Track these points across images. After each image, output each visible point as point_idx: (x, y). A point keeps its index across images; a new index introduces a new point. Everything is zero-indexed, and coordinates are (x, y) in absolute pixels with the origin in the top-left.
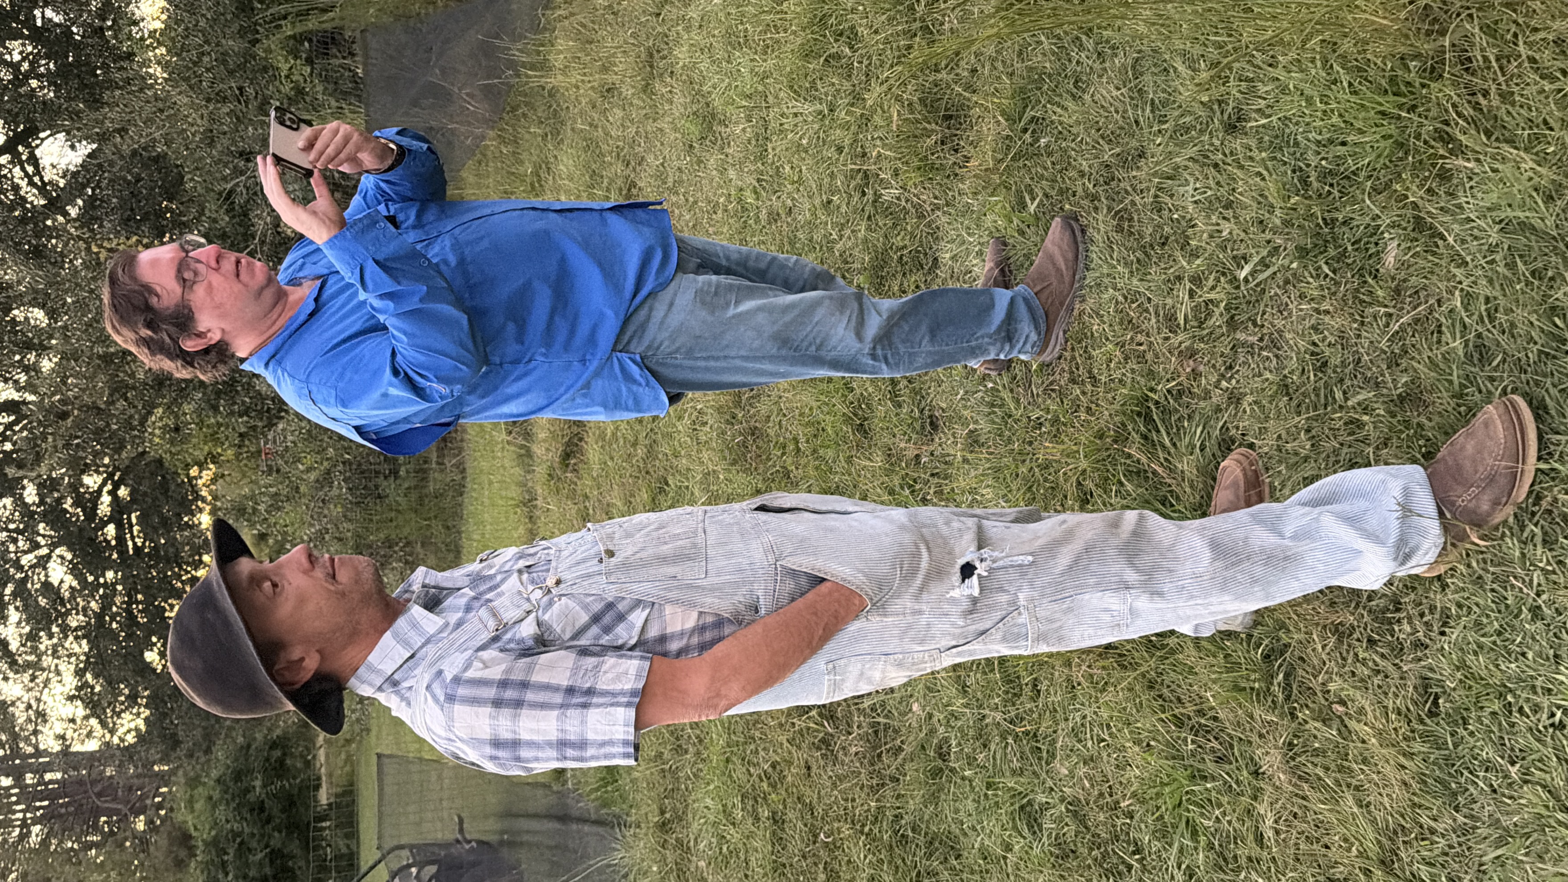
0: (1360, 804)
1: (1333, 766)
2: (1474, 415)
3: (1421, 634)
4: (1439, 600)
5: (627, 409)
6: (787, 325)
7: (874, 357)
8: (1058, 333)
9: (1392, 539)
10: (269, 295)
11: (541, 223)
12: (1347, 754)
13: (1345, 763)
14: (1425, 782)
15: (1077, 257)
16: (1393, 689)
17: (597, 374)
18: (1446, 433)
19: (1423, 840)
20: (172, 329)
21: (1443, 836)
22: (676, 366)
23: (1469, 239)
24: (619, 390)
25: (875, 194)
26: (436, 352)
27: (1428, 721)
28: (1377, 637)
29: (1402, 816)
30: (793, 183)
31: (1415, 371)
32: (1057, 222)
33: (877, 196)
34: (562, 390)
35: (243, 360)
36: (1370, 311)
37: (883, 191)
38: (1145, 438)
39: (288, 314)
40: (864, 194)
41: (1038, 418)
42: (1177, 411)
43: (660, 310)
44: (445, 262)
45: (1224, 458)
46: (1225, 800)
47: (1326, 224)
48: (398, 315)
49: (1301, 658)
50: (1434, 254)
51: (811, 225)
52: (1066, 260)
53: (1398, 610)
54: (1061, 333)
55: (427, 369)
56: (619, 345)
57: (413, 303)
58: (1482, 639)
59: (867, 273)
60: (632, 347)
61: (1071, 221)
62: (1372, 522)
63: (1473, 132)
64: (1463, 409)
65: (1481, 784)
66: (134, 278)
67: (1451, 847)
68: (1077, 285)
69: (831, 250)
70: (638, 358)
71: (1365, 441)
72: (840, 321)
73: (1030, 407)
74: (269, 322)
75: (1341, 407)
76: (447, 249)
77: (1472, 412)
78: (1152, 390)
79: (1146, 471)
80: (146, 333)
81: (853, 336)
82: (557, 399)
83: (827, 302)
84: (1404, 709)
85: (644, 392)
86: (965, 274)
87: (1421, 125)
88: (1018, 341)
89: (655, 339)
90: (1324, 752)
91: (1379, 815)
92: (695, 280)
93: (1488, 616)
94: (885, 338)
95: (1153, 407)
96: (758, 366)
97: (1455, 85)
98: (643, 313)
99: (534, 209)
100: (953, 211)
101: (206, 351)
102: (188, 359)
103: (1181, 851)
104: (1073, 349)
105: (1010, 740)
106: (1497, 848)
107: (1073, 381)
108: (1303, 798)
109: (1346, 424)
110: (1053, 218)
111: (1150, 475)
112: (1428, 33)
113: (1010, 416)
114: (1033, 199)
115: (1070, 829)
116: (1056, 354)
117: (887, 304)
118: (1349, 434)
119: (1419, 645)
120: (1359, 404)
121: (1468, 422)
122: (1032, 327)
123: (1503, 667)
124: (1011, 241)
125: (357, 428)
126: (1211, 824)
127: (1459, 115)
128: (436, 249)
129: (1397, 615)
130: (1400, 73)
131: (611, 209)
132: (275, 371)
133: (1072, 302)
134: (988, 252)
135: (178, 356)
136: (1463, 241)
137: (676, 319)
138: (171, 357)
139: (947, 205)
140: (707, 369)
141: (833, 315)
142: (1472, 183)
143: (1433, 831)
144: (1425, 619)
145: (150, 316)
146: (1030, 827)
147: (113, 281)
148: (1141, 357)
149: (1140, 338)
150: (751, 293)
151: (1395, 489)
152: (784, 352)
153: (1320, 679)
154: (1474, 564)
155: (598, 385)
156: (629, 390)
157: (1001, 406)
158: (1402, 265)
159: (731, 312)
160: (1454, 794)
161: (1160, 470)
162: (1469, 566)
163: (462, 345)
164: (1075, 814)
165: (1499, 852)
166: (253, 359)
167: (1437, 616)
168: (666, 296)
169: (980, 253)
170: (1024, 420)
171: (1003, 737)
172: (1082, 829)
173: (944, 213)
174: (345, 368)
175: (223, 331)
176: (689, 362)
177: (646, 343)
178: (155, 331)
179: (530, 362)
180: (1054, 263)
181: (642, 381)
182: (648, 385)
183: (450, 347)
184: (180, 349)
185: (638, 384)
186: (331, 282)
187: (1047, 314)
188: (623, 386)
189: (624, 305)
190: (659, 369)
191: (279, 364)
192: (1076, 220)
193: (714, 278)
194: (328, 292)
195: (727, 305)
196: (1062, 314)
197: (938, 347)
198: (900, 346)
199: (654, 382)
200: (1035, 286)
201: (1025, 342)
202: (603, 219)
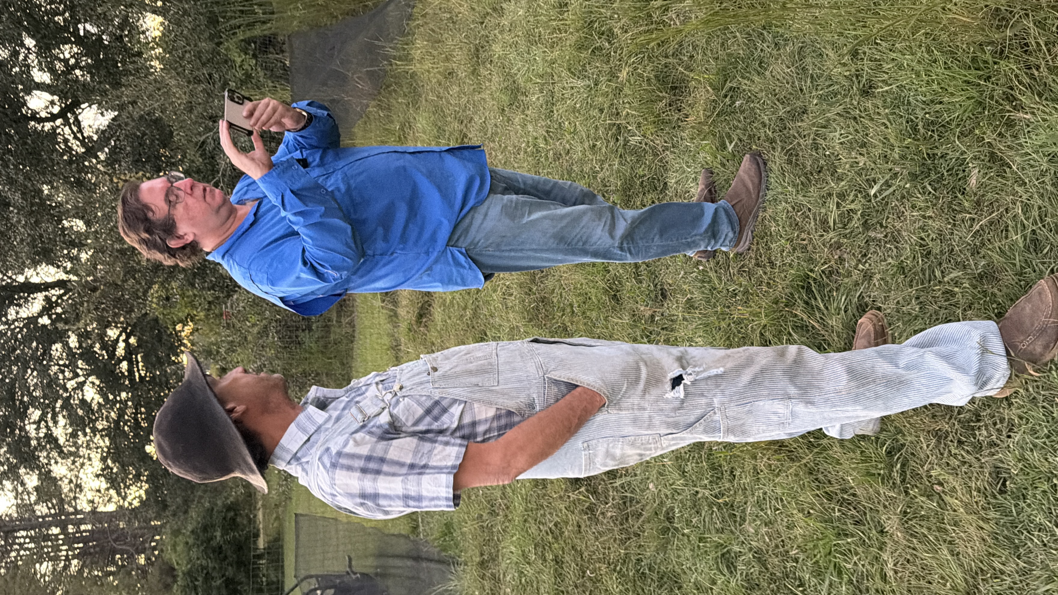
0: (952, 552)
1: (934, 528)
2: (1031, 287)
3: (994, 437)
4: (1006, 413)
5: (457, 284)
6: (562, 228)
7: (621, 249)
8: (748, 234)
9: (973, 371)
10: (224, 212)
11: (401, 163)
12: (943, 519)
13: (943, 526)
14: (997, 539)
15: (760, 181)
16: (975, 474)
17: (436, 261)
18: (1012, 300)
19: (996, 578)
20: (162, 234)
21: (1009, 575)
22: (489, 256)
23: (1027, 167)
24: (451, 272)
25: (625, 140)
26: (331, 250)
27: (999, 496)
28: (964, 439)
29: (981, 562)
30: (571, 133)
31: (990, 257)
32: (747, 156)
33: (626, 142)
34: (413, 272)
35: (208, 254)
36: (959, 216)
37: (630, 138)
38: (807, 303)
39: (237, 224)
40: (617, 140)
41: (734, 290)
42: (828, 284)
43: (478, 217)
44: (338, 189)
45: (861, 317)
46: (860, 550)
47: (929, 158)
48: (306, 226)
49: (913, 454)
50: (1003, 177)
51: (582, 162)
52: (753, 184)
53: (979, 421)
54: (750, 233)
55: (325, 261)
56: (451, 242)
57: (316, 218)
58: (1037, 441)
59: (619, 193)
60: (460, 243)
61: (757, 156)
62: (960, 359)
63: (1030, 94)
64: (1022, 283)
65: (1036, 540)
66: (138, 200)
67: (1015, 583)
68: (760, 200)
69: (595, 178)
70: (464, 250)
71: (956, 305)
72: (598, 225)
73: (729, 283)
74: (225, 229)
75: (940, 282)
76: (339, 181)
77: (1028, 286)
78: (811, 271)
79: (807, 326)
80: (145, 235)
81: (608, 235)
82: (410, 278)
83: (589, 214)
84: (982, 488)
85: (468, 273)
86: (685, 193)
87: (994, 90)
88: (720, 238)
89: (475, 238)
90: (928, 518)
91: (965, 561)
92: (502, 199)
93: (1040, 425)
94: (629, 236)
95: (812, 283)
96: (544, 255)
97: (1017, 62)
98: (467, 221)
99: (396, 152)
100: (677, 151)
101: (184, 248)
102: (172, 253)
103: (831, 585)
104: (758, 244)
105: (715, 509)
106: (1047, 584)
107: (758, 265)
108: (914, 549)
109: (943, 293)
111: (810, 329)
112: (998, 27)
113: (715, 289)
114: (731, 142)
115: (756, 569)
116: (746, 246)
117: (630, 214)
118: (945, 301)
119: (992, 444)
120: (952, 280)
121: (1026, 292)
122: (730, 229)
123: (1050, 460)
124: (716, 171)
125: (282, 298)
126: (851, 566)
127: (1020, 82)
128: (332, 180)
129: (978, 424)
130: (979, 54)
131: (447, 151)
132: (228, 261)
133: (757, 211)
134: (701, 178)
135: (165, 251)
136: (1023, 169)
137: (489, 224)
138: (161, 252)
139: (673, 147)
140: (510, 258)
141: (594, 221)
142: (1029, 129)
143: (1002, 573)
144: (998, 426)
145: (148, 224)
146: (728, 567)
147: (124, 202)
148: (804, 248)
149: (803, 236)
150: (540, 207)
151: (976, 337)
152: (561, 246)
153: (925, 468)
154: (1031, 389)
155: (437, 268)
156: (458, 271)
157: (709, 282)
158: (981, 185)
159: (525, 220)
160: (1017, 547)
161: (816, 325)
162: (1027, 390)
163: (348, 246)
164: (759, 559)
165: (1048, 587)
166: (215, 253)
167: (1005, 425)
168: (482, 209)
169: (695, 179)
170: (725, 291)
171: (710, 506)
172: (764, 570)
173: (671, 152)
174: (272, 260)
175: (195, 235)
176: (497, 253)
177: (469, 240)
178: (150, 234)
179: (392, 254)
180: (745, 185)
181: (467, 267)
182: (470, 268)
183: (339, 246)
184: (167, 246)
185: (464, 267)
186: (264, 203)
187: (740, 219)
188: (454, 269)
189: (455, 216)
190: (477, 258)
191: (231, 256)
192: (760, 156)
193: (514, 197)
194: (263, 209)
195: (523, 216)
196: (750, 219)
197: (665, 242)
198: (639, 241)
199: (473, 266)
200: (732, 201)
201: (725, 239)
202: (442, 158)
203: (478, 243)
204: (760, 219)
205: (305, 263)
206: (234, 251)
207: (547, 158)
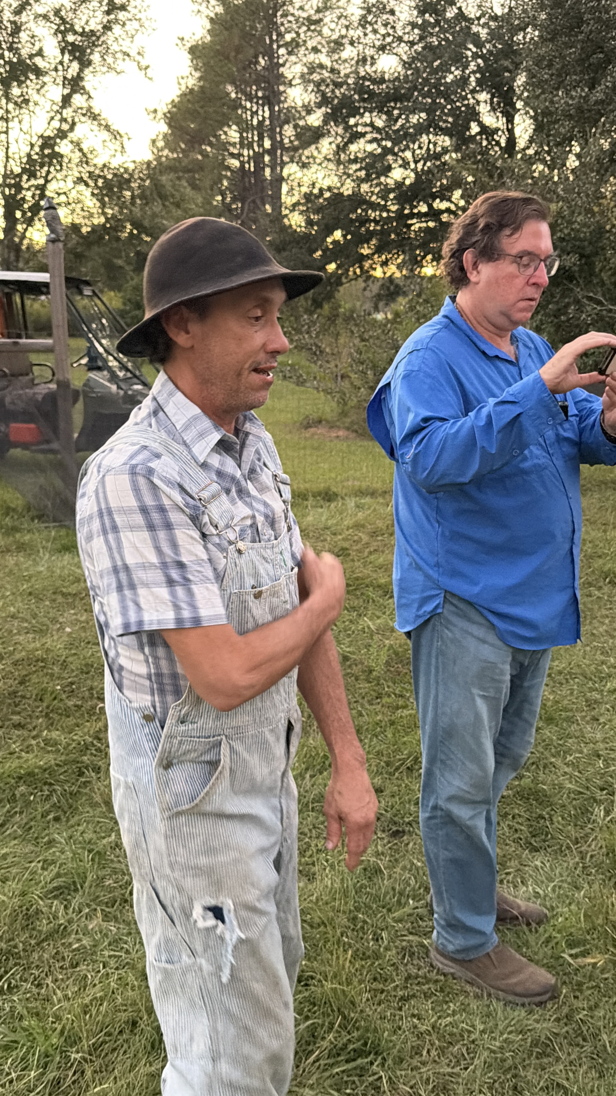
5: (399, 596)
6: (462, 738)
7: (435, 808)
8: (451, 968)
10: (502, 321)
11: (558, 534)
15: (516, 995)
17: (427, 576)
20: (482, 243)
22: (432, 640)
24: (415, 592)
25: (600, 800)
26: (439, 455)
32: (553, 981)
33: (599, 802)
34: (415, 546)
37: (602, 808)
38: (343, 1048)
39: (485, 334)
40: (602, 789)
41: (382, 938)
42: (363, 1082)
43: (480, 632)
44: (525, 459)
48: (472, 428)
52: (516, 984)
54: (452, 971)
55: (427, 444)
56: (449, 596)
57: (481, 441)
59: (532, 786)
60: (447, 606)
61: (551, 993)
68: (492, 991)
70: (439, 611)
73: (392, 932)
74: (480, 319)
76: (536, 461)
78: (384, 1059)
79: (315, 1044)
80: (481, 223)
81: (453, 793)
82: (407, 541)
83: (481, 773)
85: (411, 613)
86: (522, 878)
88: (447, 932)
89: (455, 626)
92: (504, 662)
95: (369, 1059)
96: (430, 709)
98: (478, 618)
99: (574, 531)
100: (577, 872)
101: (462, 268)
102: (457, 254)
104: (437, 981)
107: (408, 977)
111: (310, 1048)
113: (389, 910)
116: (436, 963)
117: (481, 825)
122: (458, 947)
124: (541, 930)
125: (389, 384)
126: (7, 1067)
131: (575, 595)
132: (440, 323)
133: (479, 986)
134: (535, 906)
135: (461, 246)
137: (471, 644)
138: (460, 242)
139: (584, 868)
140: (429, 664)
145: (495, 228)
148: (417, 1052)
149: (434, 1053)
150: (493, 708)
152: (439, 732)
155: (420, 577)
156: (415, 601)
157: (399, 902)
159: (475, 692)
163: (444, 476)
164: (55, 932)
166: (451, 306)
168: (492, 638)
169: (537, 895)
170: (383, 925)
172: (43, 936)
173: (578, 863)
174: (433, 378)
175: (477, 283)
176: (434, 653)
177: (452, 618)
178: (482, 230)
179: (438, 522)
180: (513, 973)
181: (421, 613)
182: (418, 617)
183: (443, 465)
184: (466, 249)
185: (419, 609)
187: (470, 961)
188: (417, 596)
189: (482, 603)
190: (430, 627)
191: (446, 327)
192: (553, 998)
193: (508, 677)
194: (503, 367)
195: (482, 689)
196: (470, 975)
197: (442, 863)
198: (444, 831)
199: (421, 621)
200: (496, 953)
201: (446, 938)
202: (565, 588)
203: (448, 629)
204: (468, 988)
205: (426, 420)
206: (451, 330)
207: (591, 690)
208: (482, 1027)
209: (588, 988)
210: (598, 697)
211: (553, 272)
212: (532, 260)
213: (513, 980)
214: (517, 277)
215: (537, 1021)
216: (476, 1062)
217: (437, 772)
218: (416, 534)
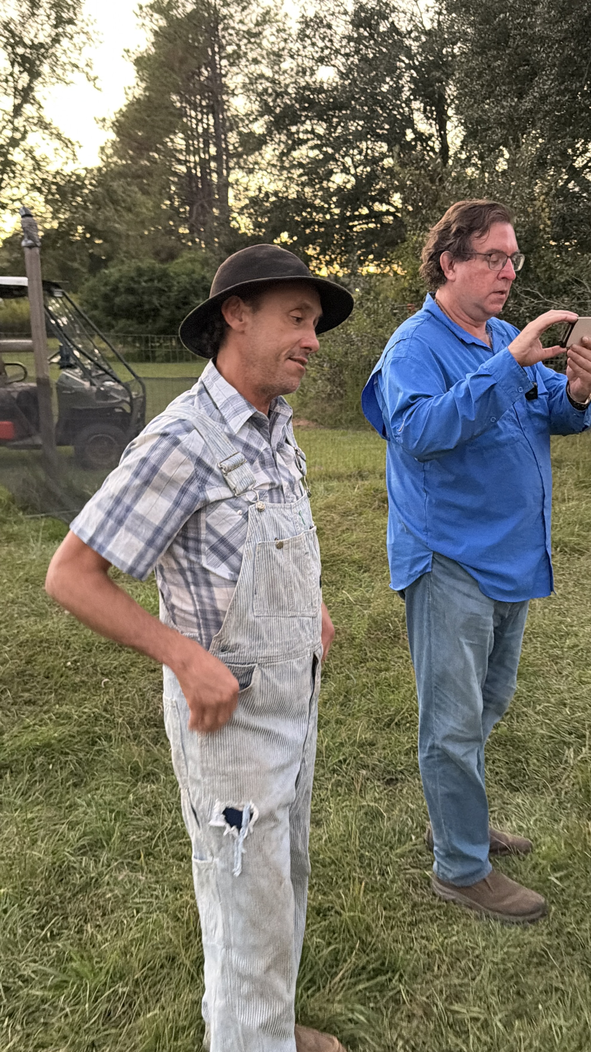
5: (394, 560)
6: (454, 682)
7: (432, 747)
8: (452, 895)
10: (477, 312)
11: (531, 499)
15: (511, 914)
17: (417, 540)
20: (456, 246)
22: (423, 598)
24: (406, 555)
25: (570, 743)
26: (426, 426)
30: (580, 677)
32: (543, 900)
33: (568, 745)
34: (406, 514)
35: (433, 295)
37: (572, 750)
38: (364, 968)
39: (463, 325)
40: (570, 734)
41: (388, 873)
42: (384, 996)
43: (465, 588)
44: (500, 433)
45: (341, 1041)
46: (77, 1017)
48: (454, 401)
51: (547, 689)
52: (510, 905)
54: (453, 897)
55: (414, 419)
56: (438, 556)
57: (461, 411)
59: (508, 733)
60: (435, 566)
61: (542, 911)
66: (494, 220)
68: (490, 913)
69: (527, 705)
70: (429, 570)
72: (459, 724)
73: (396, 867)
74: (458, 312)
76: (509, 435)
78: (401, 976)
79: (337, 966)
80: (454, 228)
81: (448, 733)
82: (399, 510)
83: (471, 713)
85: (405, 573)
86: (505, 815)
88: (446, 862)
89: (443, 583)
92: (487, 615)
94: (447, 757)
95: (388, 977)
96: (424, 659)
98: (462, 575)
99: (544, 496)
100: (554, 807)
101: (439, 269)
102: (435, 257)
103: (46, 974)
104: (440, 907)
105: (149, 834)
107: (415, 905)
110: (546, 895)
111: (334, 970)
113: (391, 848)
114: (560, 879)
115: (78, 879)
116: (438, 892)
117: (473, 761)
122: (457, 875)
124: (528, 858)
125: (380, 371)
126: (61, 1003)
128: (510, 426)
131: (546, 552)
132: (423, 316)
133: (478, 909)
134: (520, 837)
135: (436, 249)
137: (458, 599)
138: (437, 245)
139: (560, 803)
140: (421, 622)
141: (463, 718)
145: (465, 231)
146: (85, 846)
147: (492, 206)
148: (429, 968)
149: (444, 967)
150: (479, 657)
152: (434, 679)
155: (411, 541)
156: (405, 563)
157: (399, 840)
159: (463, 640)
161: (337, 979)
163: (432, 444)
164: (88, 884)
166: (432, 302)
168: (475, 592)
169: (520, 829)
170: (387, 861)
171: (152, 828)
172: (77, 889)
173: (554, 799)
174: (419, 363)
175: (453, 281)
176: (426, 607)
177: (440, 576)
178: (455, 234)
179: (426, 492)
180: (507, 896)
181: (412, 572)
182: (410, 576)
183: (430, 436)
184: (442, 252)
185: (411, 568)
186: (487, 353)
187: (468, 887)
188: (409, 558)
189: (467, 561)
190: (421, 585)
191: (428, 319)
192: (543, 915)
193: (491, 628)
194: (478, 351)
195: (467, 637)
196: (468, 900)
197: (440, 798)
198: (441, 768)
199: (413, 580)
200: (491, 878)
201: (446, 868)
202: (538, 547)
203: (438, 587)
204: (468, 911)
205: (413, 397)
206: (433, 323)
207: (553, 647)
208: (484, 944)
209: (574, 906)
210: (559, 652)
211: (520, 268)
212: (499, 258)
213: (507, 902)
214: (487, 273)
215: (532, 936)
216: (482, 972)
217: (433, 715)
218: (406, 504)
